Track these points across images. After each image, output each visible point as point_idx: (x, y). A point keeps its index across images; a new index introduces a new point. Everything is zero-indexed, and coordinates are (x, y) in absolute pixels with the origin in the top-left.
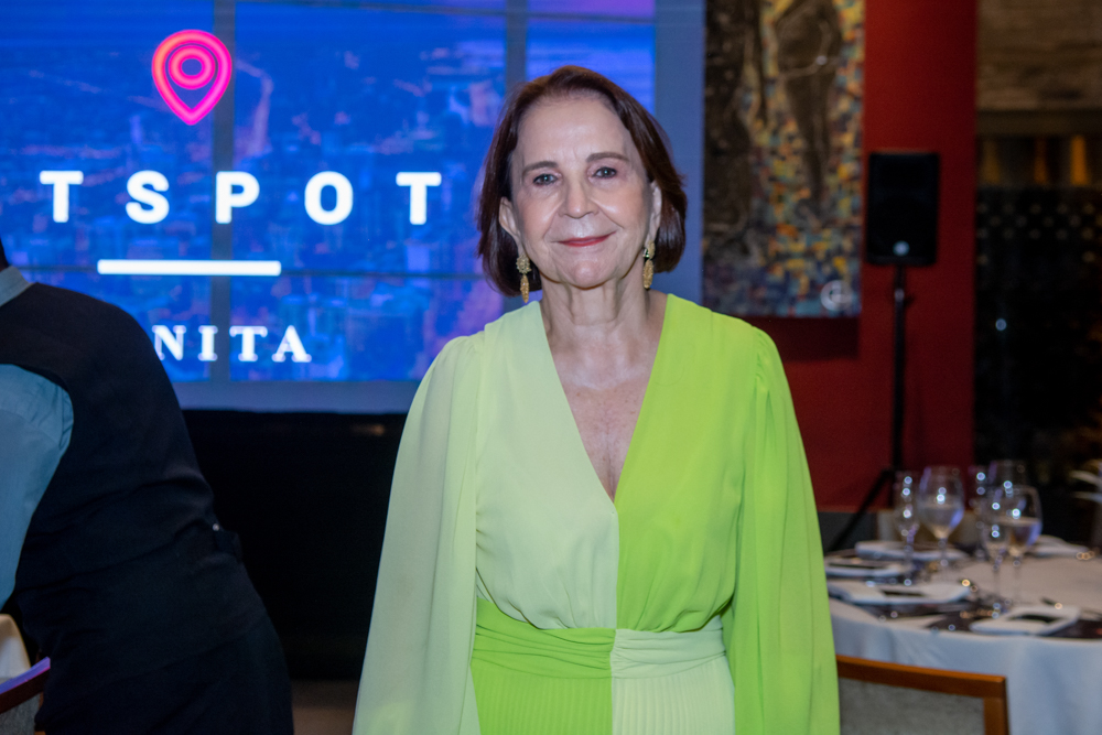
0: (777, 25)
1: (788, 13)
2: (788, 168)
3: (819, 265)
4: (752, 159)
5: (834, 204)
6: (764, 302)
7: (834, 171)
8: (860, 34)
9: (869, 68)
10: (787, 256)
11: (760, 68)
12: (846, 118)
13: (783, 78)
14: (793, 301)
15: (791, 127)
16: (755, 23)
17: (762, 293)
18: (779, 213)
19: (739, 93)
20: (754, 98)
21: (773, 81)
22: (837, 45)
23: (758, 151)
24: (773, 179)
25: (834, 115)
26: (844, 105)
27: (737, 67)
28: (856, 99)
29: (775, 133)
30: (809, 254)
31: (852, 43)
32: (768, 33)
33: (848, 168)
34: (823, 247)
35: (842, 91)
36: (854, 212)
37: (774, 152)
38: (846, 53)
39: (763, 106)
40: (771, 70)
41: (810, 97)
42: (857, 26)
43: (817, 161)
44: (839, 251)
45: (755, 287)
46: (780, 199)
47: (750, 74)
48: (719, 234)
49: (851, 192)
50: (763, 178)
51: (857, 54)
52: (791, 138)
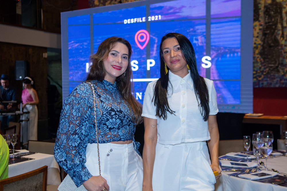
0: (286, 13)
4: (280, 48)
6: (283, 84)
11: (282, 24)
16: (281, 13)
17: (283, 81)
19: (276, 31)
20: (280, 32)
23: (282, 45)
24: (285, 52)
27: (276, 25)
37: (285, 45)
39: (283, 34)
40: (285, 24)
45: (281, 80)
47: (279, 26)
48: (271, 67)
50: (283, 52)
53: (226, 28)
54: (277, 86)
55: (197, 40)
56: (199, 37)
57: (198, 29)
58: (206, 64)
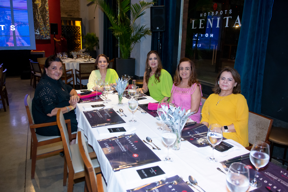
0: (39, 9)
1: (40, 8)
2: (42, 24)
3: (46, 34)
5: (47, 28)
6: (40, 38)
7: (47, 25)
8: (48, 10)
9: (49, 14)
10: (43, 33)
11: (38, 13)
12: (47, 19)
13: (40, 15)
14: (43, 38)
15: (42, 20)
16: (37, 8)
17: (40, 37)
18: (41, 29)
20: (37, 16)
21: (39, 15)
22: (46, 11)
23: (38, 22)
24: (40, 25)
25: (46, 19)
26: (47, 18)
28: (48, 17)
29: (40, 20)
30: (45, 33)
31: (48, 11)
32: (38, 10)
33: (48, 24)
34: (46, 32)
35: (47, 16)
36: (49, 29)
37: (40, 22)
38: (47, 12)
39: (38, 17)
40: (39, 14)
41: (44, 17)
42: (48, 9)
43: (45, 24)
44: (48, 33)
45: (39, 36)
46: (41, 27)
47: (37, 14)
49: (49, 27)
51: (48, 12)
52: (42, 21)
53: (21, 13)
54: (38, 39)
55: (7, 17)
56: (8, 16)
57: (7, 12)
58: (13, 29)
